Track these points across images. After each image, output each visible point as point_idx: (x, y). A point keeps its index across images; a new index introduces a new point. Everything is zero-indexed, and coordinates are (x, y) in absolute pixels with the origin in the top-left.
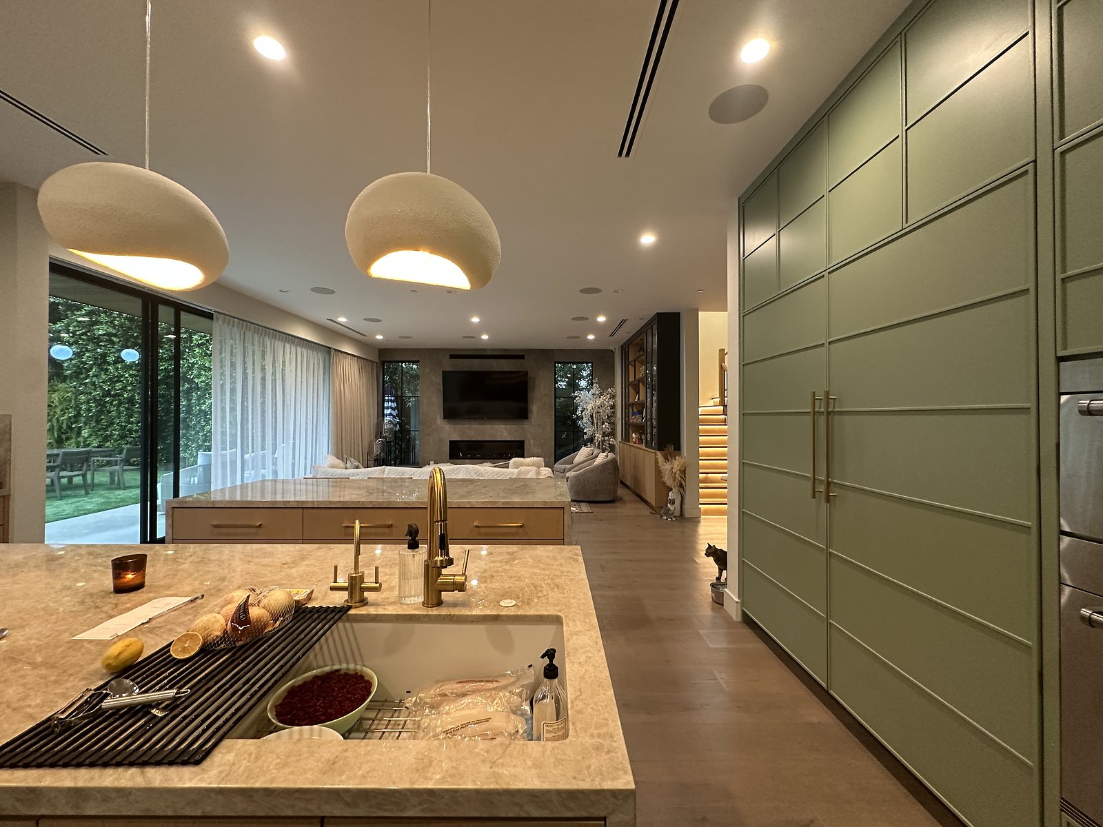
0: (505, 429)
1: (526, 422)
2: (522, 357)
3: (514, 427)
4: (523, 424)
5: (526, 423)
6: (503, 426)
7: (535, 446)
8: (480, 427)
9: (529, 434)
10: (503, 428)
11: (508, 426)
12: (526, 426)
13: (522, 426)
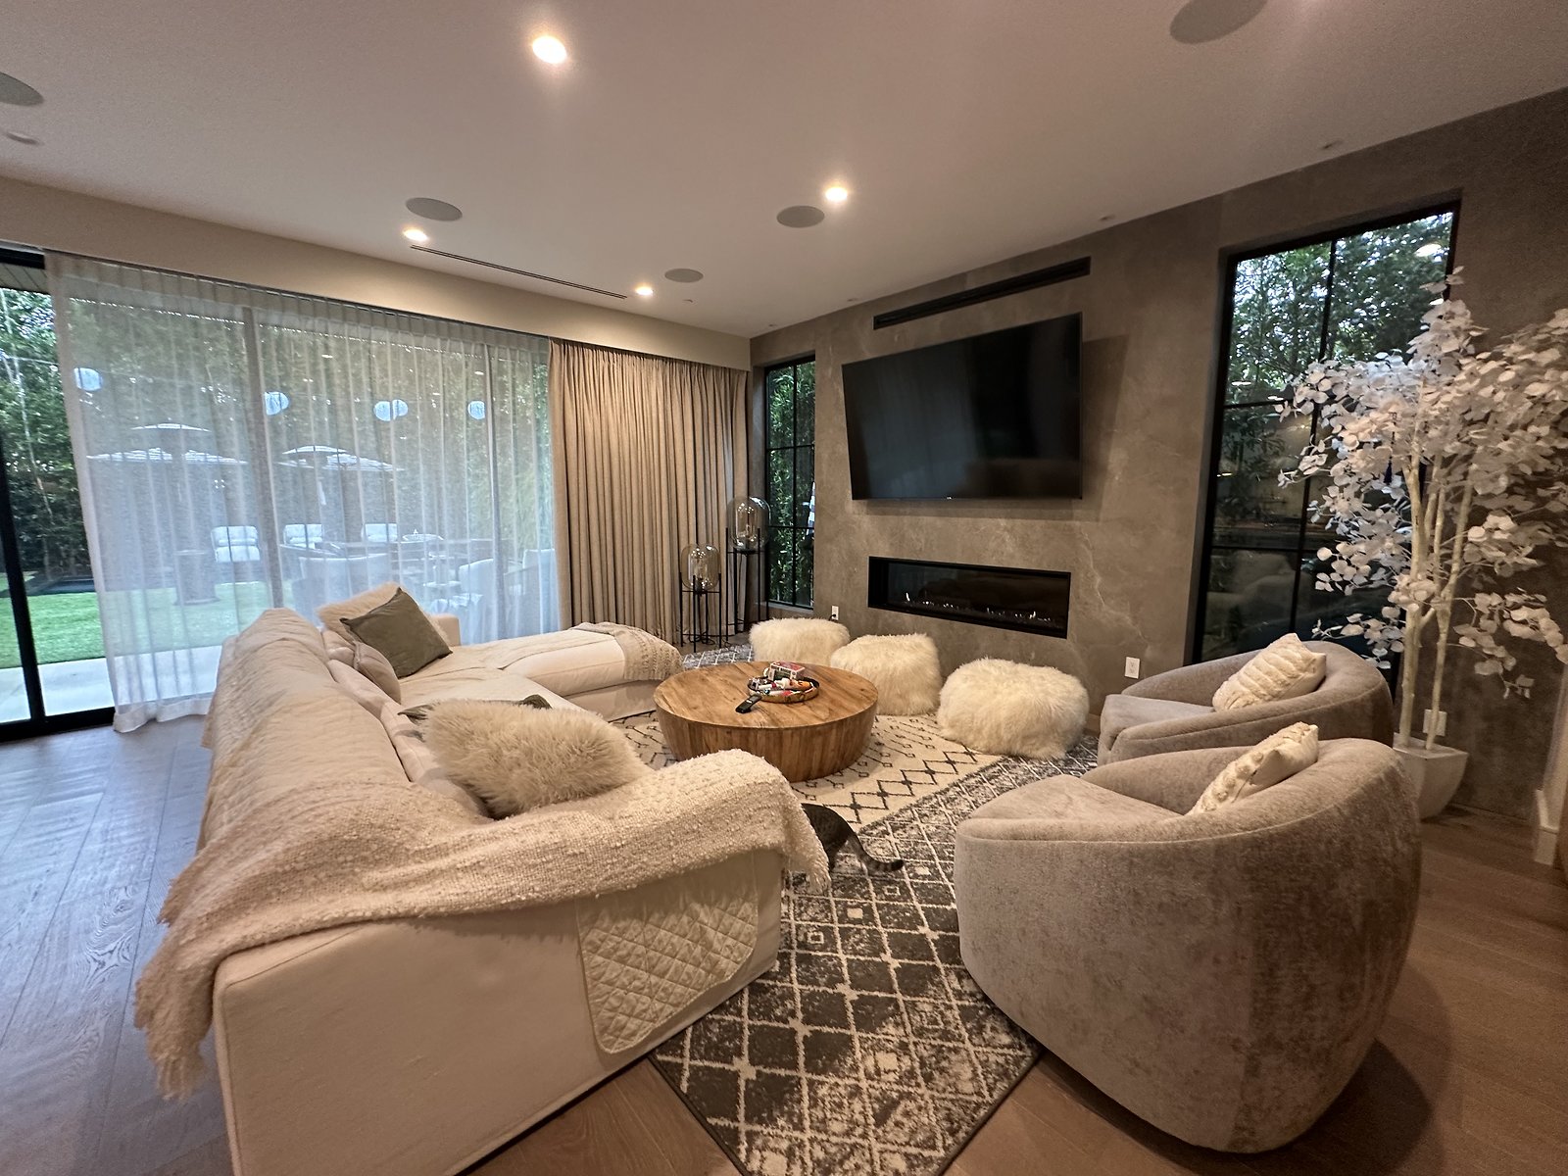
0: (1010, 531)
1: (1079, 509)
2: (1081, 270)
3: (1039, 524)
4: (1071, 517)
5: (1077, 512)
6: (1003, 522)
7: (1105, 595)
9: (1089, 553)
10: (1006, 529)
11: (1018, 522)
12: (1078, 523)
13: (1068, 523)
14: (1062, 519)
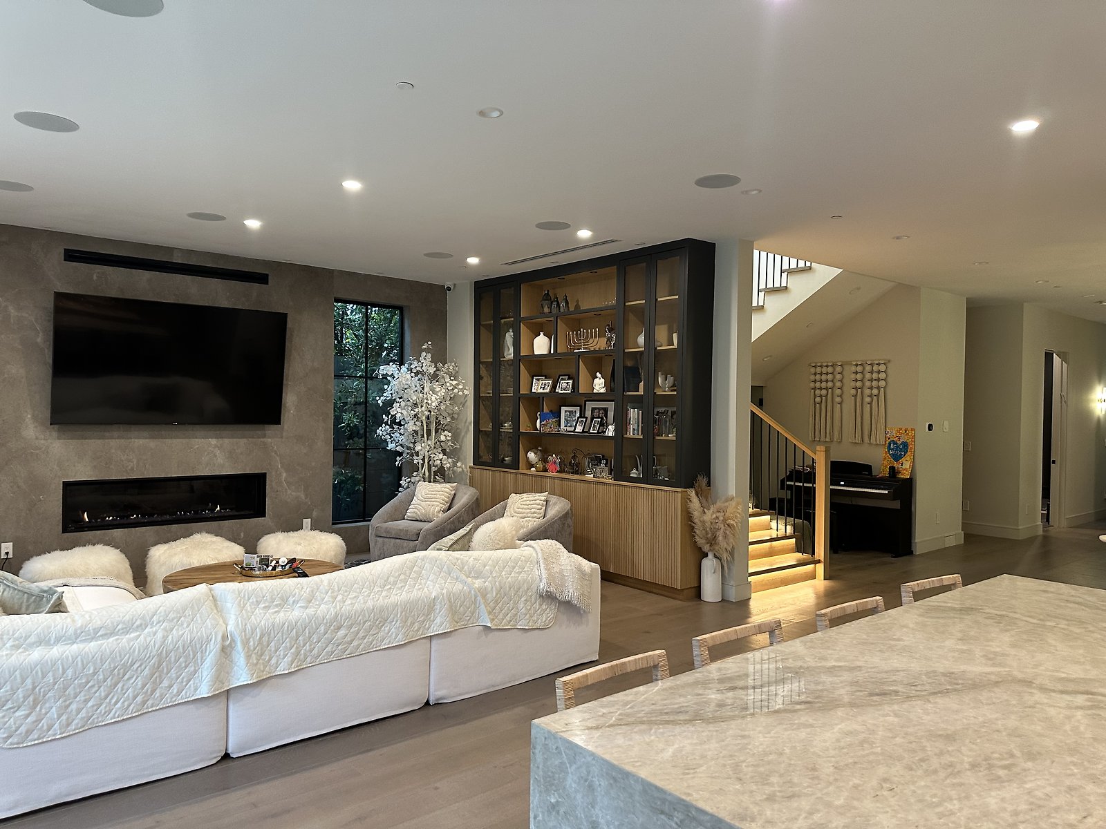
0: (220, 448)
1: (271, 430)
2: (262, 279)
3: (243, 441)
4: (264, 436)
5: (268, 433)
6: (214, 441)
7: (289, 484)
8: (152, 444)
9: (278, 459)
10: (216, 446)
11: (226, 441)
12: (269, 440)
13: (262, 440)
14: (259, 438)
